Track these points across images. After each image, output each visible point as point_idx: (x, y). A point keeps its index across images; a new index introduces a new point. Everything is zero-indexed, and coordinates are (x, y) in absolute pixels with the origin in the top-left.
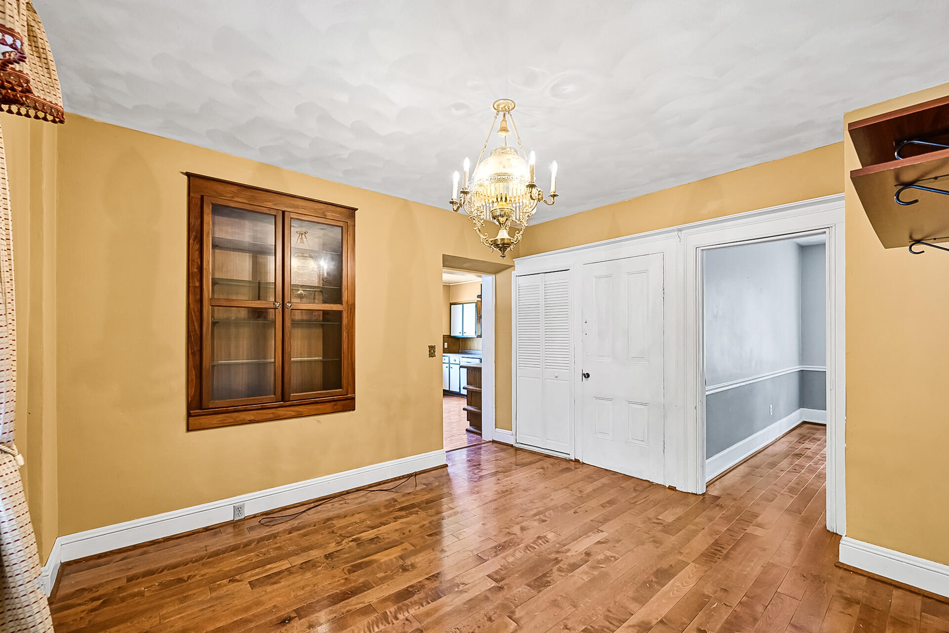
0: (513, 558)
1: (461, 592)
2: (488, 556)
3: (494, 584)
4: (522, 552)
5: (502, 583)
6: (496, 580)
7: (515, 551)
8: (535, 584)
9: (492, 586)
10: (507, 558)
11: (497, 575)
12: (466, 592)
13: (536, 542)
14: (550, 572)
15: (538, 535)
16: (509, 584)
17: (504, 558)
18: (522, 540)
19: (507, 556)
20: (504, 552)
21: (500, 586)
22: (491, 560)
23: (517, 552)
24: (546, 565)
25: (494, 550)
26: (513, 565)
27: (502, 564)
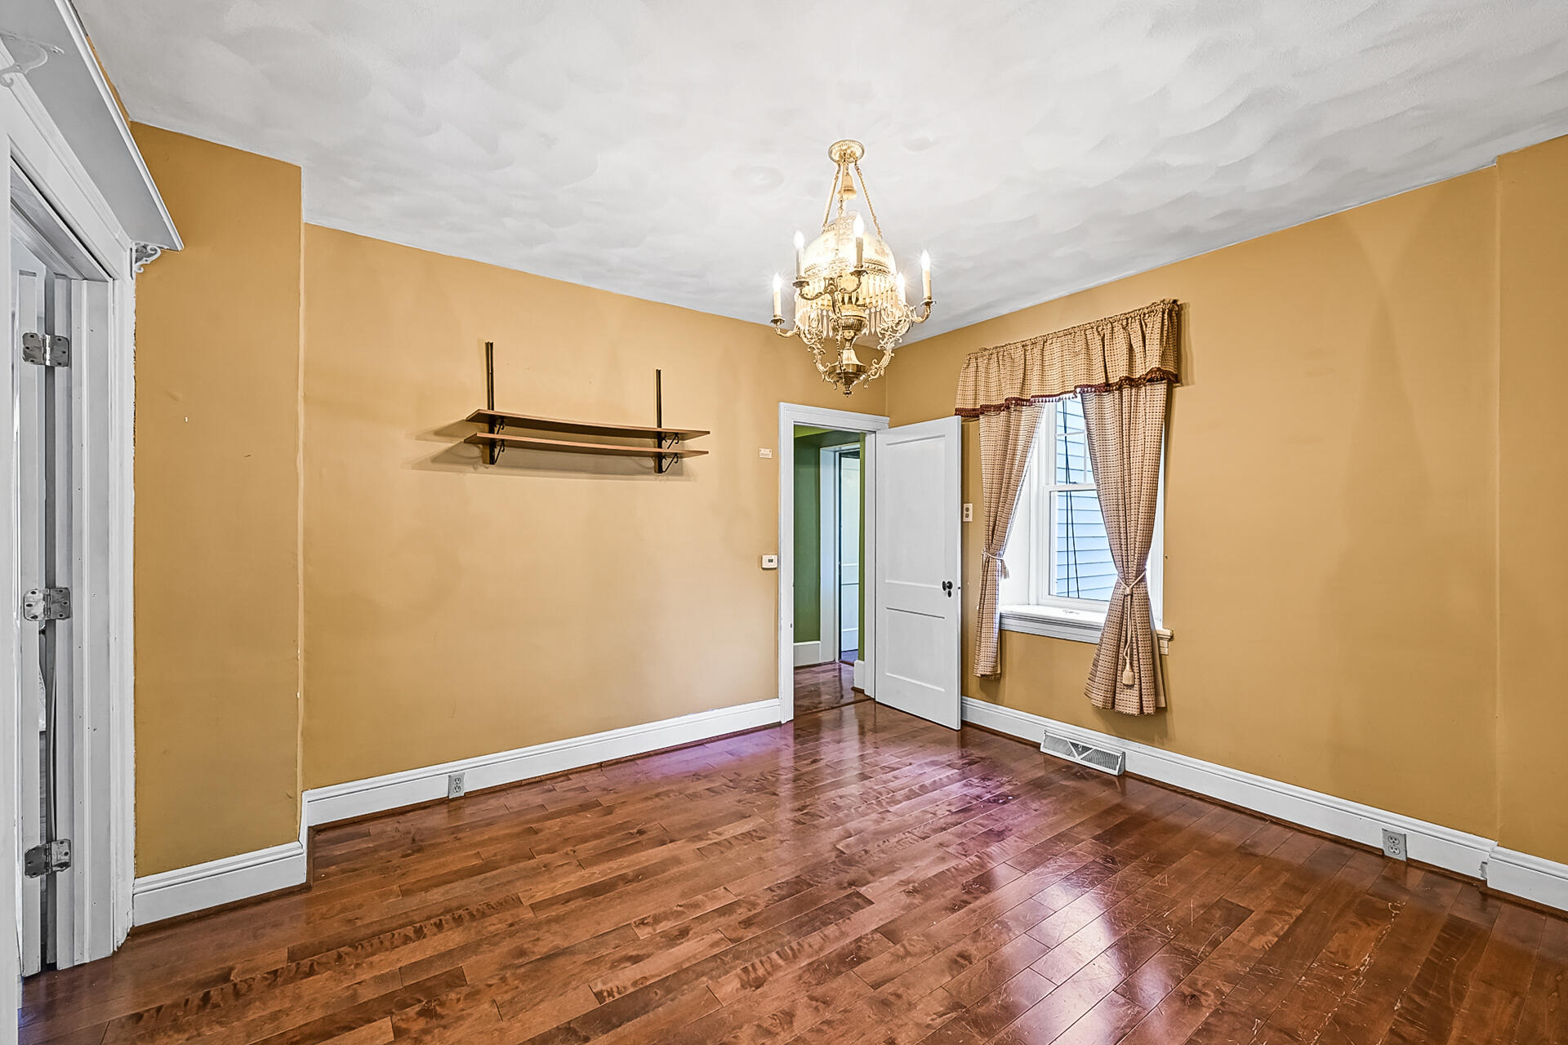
0: (826, 933)
1: (907, 882)
2: (873, 940)
3: (862, 890)
4: (806, 946)
5: (849, 891)
6: (859, 895)
7: (821, 949)
8: (802, 887)
9: (864, 888)
10: (837, 934)
11: (858, 904)
12: (902, 881)
13: (770, 970)
14: (770, 902)
15: (759, 991)
16: (841, 889)
17: (844, 934)
18: (800, 977)
19: (838, 939)
20: (843, 948)
21: (853, 887)
22: (867, 931)
23: (816, 947)
24: (772, 915)
25: (862, 954)
26: (829, 918)
27: (847, 921)
